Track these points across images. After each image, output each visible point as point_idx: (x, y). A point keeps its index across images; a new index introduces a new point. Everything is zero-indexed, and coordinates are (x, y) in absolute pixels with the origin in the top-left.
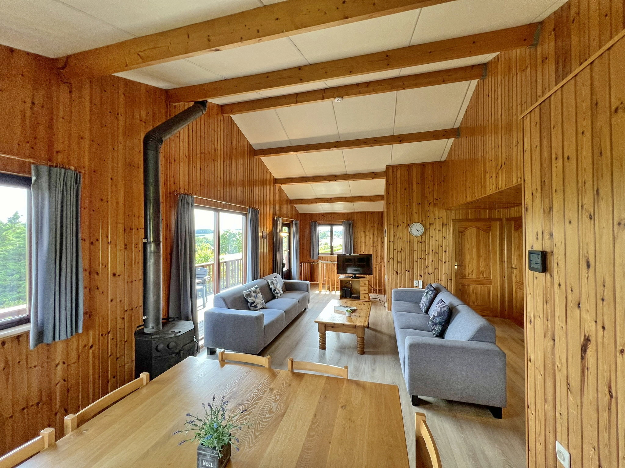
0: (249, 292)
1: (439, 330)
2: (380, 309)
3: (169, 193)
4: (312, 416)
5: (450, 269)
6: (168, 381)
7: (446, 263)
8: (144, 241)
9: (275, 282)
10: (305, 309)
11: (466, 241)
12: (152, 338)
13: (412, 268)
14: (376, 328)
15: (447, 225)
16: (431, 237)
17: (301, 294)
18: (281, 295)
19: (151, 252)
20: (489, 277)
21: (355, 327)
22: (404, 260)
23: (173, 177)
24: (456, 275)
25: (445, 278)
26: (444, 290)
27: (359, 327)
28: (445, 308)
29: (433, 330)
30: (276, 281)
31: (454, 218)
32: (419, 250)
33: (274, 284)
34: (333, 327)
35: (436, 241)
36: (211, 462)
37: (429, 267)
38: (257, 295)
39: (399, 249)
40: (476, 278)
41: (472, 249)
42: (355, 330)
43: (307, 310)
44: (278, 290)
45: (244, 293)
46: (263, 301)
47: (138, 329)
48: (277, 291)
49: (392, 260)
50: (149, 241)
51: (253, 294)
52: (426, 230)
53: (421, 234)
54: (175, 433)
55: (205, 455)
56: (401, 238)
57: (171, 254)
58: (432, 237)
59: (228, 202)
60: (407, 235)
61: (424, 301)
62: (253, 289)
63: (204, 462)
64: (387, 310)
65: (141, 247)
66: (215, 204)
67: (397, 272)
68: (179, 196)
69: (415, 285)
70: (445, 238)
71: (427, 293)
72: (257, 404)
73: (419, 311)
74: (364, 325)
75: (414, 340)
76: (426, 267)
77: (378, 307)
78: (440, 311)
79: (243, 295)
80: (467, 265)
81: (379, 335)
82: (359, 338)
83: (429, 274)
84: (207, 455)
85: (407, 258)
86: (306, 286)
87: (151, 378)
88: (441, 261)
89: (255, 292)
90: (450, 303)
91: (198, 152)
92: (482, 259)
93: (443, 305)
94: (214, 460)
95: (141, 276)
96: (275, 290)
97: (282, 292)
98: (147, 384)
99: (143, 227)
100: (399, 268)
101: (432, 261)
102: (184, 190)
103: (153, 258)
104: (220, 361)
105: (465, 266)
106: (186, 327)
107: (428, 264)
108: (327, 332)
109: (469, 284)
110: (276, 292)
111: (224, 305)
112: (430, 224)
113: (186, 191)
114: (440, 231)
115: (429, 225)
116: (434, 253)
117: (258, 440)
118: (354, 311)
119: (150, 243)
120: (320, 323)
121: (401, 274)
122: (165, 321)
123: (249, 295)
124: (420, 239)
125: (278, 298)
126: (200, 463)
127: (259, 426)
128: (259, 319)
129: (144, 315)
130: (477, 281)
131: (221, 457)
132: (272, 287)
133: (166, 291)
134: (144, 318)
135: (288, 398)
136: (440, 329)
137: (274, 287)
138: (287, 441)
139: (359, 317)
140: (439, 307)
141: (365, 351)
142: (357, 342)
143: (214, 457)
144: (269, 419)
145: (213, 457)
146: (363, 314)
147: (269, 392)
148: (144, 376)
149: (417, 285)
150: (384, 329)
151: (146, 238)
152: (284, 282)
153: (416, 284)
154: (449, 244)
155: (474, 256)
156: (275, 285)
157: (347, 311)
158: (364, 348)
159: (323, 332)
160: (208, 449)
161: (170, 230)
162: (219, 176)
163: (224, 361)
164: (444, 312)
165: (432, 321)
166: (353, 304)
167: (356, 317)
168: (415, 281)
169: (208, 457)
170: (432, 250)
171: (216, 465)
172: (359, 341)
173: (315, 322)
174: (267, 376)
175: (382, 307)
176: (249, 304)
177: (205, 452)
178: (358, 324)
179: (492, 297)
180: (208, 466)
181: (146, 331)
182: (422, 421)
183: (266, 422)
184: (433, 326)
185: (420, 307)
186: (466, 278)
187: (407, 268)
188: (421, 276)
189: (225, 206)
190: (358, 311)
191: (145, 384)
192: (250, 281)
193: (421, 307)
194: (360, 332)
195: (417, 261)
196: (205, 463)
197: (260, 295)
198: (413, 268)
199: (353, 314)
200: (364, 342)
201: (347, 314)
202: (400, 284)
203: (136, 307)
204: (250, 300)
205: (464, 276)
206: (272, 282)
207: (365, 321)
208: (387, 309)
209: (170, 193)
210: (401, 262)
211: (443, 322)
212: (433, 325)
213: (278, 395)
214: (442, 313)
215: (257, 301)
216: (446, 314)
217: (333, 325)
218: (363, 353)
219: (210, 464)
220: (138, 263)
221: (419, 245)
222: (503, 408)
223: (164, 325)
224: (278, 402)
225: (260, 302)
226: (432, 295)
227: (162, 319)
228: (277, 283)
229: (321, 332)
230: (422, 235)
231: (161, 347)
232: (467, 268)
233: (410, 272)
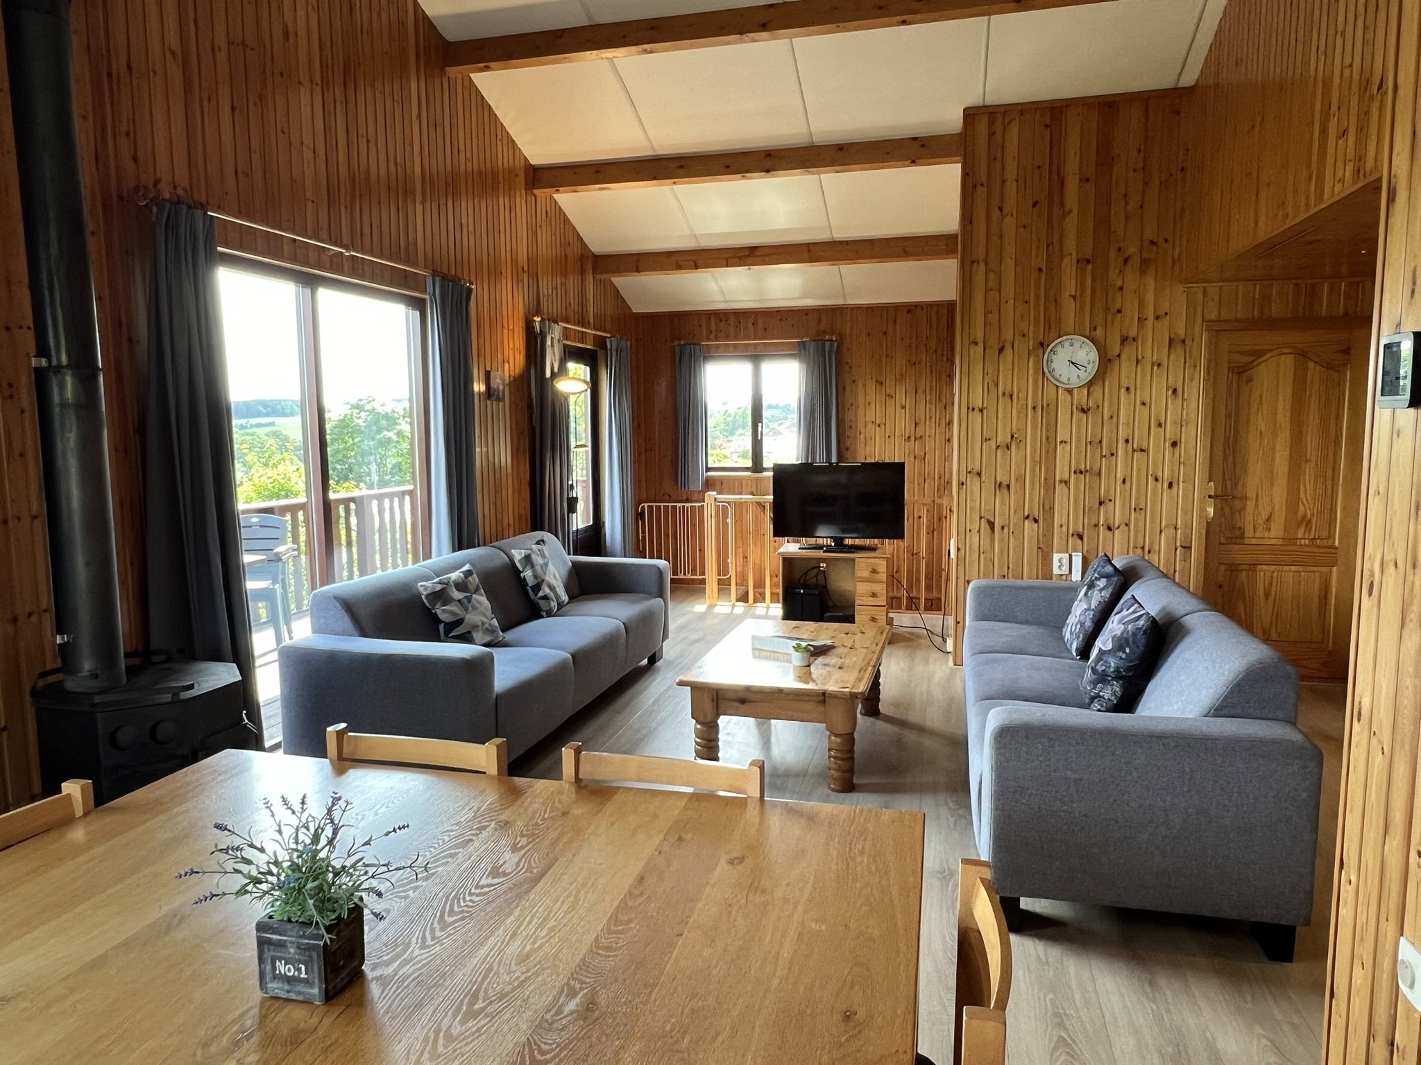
0: (439, 587)
1: (1113, 698)
2: (927, 661)
3: (114, 195)
4: (630, 880)
5: (1188, 512)
6: (158, 806)
7: (1175, 485)
8: (34, 362)
9: (537, 559)
10: (653, 660)
11: (1255, 406)
12: (94, 705)
13: (1047, 507)
14: (904, 717)
15: (1188, 342)
16: (1123, 391)
17: (635, 602)
18: (561, 605)
19: (64, 405)
20: (1331, 536)
21: (823, 697)
22: (1021, 479)
23: (128, 134)
24: (1210, 528)
25: (1167, 545)
26: (1152, 573)
27: (834, 696)
28: (1141, 622)
29: (1093, 699)
30: (543, 556)
31: (1213, 315)
32: (1079, 440)
33: (533, 567)
34: (743, 701)
35: (1144, 404)
36: (299, 962)
37: (1112, 503)
38: (469, 599)
39: (1003, 438)
40: (1280, 542)
41: (1275, 434)
42: (820, 708)
43: (659, 664)
44: (552, 588)
45: (421, 589)
46: (495, 622)
47: (41, 683)
48: (546, 590)
49: (976, 479)
50: (54, 363)
51: (457, 595)
52: (1106, 362)
53: (1086, 376)
54: (183, 873)
55: (281, 945)
56: (1011, 396)
57: (142, 430)
58: (1128, 389)
59: (347, 249)
60: (1035, 381)
61: (1080, 613)
62: (455, 575)
63: (278, 963)
64: (951, 663)
65: (26, 396)
66: (298, 254)
67: (991, 524)
68: (155, 210)
69: (1056, 571)
70: (1175, 391)
71: (1091, 586)
72: (452, 856)
73: (1060, 649)
74: (855, 690)
75: (1015, 716)
76: (1100, 504)
77: (920, 654)
78: (1122, 634)
79: (420, 595)
80: (1251, 493)
81: (911, 737)
82: (837, 735)
83: (1109, 528)
84: (289, 945)
85: (1033, 472)
86: (654, 578)
87: (101, 798)
88: (1156, 480)
89: (461, 586)
90: (1164, 609)
91: (221, 40)
92: (1309, 471)
93: (1134, 612)
94: (310, 957)
95: (37, 504)
96: (537, 588)
97: (565, 598)
98: (86, 814)
99: (29, 321)
100: (1000, 508)
101: (1124, 481)
102: (175, 188)
103: (74, 428)
104: (332, 762)
105: (1246, 498)
106: (213, 678)
107: (1107, 491)
108: (723, 721)
109: (1253, 566)
110: (541, 594)
111: (347, 622)
112: (1124, 340)
113: (180, 192)
114: (1159, 365)
115: (1118, 344)
116: (1134, 451)
117: (451, 932)
118: (819, 651)
119: (58, 369)
120: (697, 689)
121: (1006, 530)
122: (136, 661)
123: (440, 596)
124: (1081, 397)
125: (550, 614)
126: (269, 967)
127: (459, 902)
128: (479, 669)
129: (60, 631)
130: (1285, 554)
131: (328, 941)
132: (528, 574)
133: (132, 564)
134: (59, 640)
135: (554, 843)
136: (1119, 694)
137: (535, 576)
138: (545, 932)
139: (840, 668)
140: (1120, 622)
141: (855, 781)
142: (830, 750)
143: (308, 949)
144: (492, 888)
145: (305, 949)
146: (856, 659)
147: (496, 829)
148: (73, 789)
149: (1065, 570)
150: (934, 719)
151: (43, 351)
152: (573, 563)
153: (1060, 567)
154: (1188, 414)
155: (1278, 461)
156: (538, 568)
157: (798, 648)
158: (851, 771)
159: (709, 719)
160: (289, 926)
161: (130, 340)
162: (307, 141)
163: (345, 762)
164: (1134, 634)
165: (1094, 670)
166: (823, 633)
167: (828, 669)
168: (1056, 557)
169: (292, 950)
170: (1127, 441)
171: (315, 968)
172: (834, 746)
173: (681, 684)
174: (491, 797)
175: (936, 655)
176: (442, 627)
177: (281, 935)
178: (832, 687)
179: (1333, 607)
180: (291, 974)
181: (71, 685)
182: (979, 880)
183: (478, 895)
184: (1094, 688)
185: (1062, 638)
186: (1247, 541)
187: (1031, 508)
188: (1081, 537)
189: (336, 264)
190: (838, 651)
191: (79, 812)
192: (443, 553)
193: (1067, 635)
194: (838, 715)
195: (1066, 482)
196: (281, 968)
197: (482, 600)
198: (1052, 508)
199: (820, 660)
200: (851, 751)
201: (797, 659)
202: (1001, 568)
203: (30, 615)
204: (444, 613)
205: (1237, 536)
206: (527, 559)
207: (860, 680)
208: (951, 658)
209: (120, 198)
210: (1008, 486)
211: (1128, 669)
212: (1094, 683)
213: (522, 836)
214: (1127, 640)
215: (472, 618)
216: (1142, 640)
217: (741, 695)
218: (847, 785)
219: (299, 970)
220: (21, 455)
221: (1079, 420)
222: (1300, 931)
223: (132, 671)
224: (523, 852)
225: (483, 624)
226: (1106, 594)
227: (127, 655)
228: (546, 565)
229: (701, 719)
230: (1090, 384)
231: (126, 735)
232: (1250, 505)
233: (1041, 522)
